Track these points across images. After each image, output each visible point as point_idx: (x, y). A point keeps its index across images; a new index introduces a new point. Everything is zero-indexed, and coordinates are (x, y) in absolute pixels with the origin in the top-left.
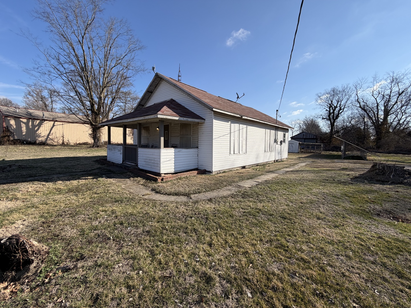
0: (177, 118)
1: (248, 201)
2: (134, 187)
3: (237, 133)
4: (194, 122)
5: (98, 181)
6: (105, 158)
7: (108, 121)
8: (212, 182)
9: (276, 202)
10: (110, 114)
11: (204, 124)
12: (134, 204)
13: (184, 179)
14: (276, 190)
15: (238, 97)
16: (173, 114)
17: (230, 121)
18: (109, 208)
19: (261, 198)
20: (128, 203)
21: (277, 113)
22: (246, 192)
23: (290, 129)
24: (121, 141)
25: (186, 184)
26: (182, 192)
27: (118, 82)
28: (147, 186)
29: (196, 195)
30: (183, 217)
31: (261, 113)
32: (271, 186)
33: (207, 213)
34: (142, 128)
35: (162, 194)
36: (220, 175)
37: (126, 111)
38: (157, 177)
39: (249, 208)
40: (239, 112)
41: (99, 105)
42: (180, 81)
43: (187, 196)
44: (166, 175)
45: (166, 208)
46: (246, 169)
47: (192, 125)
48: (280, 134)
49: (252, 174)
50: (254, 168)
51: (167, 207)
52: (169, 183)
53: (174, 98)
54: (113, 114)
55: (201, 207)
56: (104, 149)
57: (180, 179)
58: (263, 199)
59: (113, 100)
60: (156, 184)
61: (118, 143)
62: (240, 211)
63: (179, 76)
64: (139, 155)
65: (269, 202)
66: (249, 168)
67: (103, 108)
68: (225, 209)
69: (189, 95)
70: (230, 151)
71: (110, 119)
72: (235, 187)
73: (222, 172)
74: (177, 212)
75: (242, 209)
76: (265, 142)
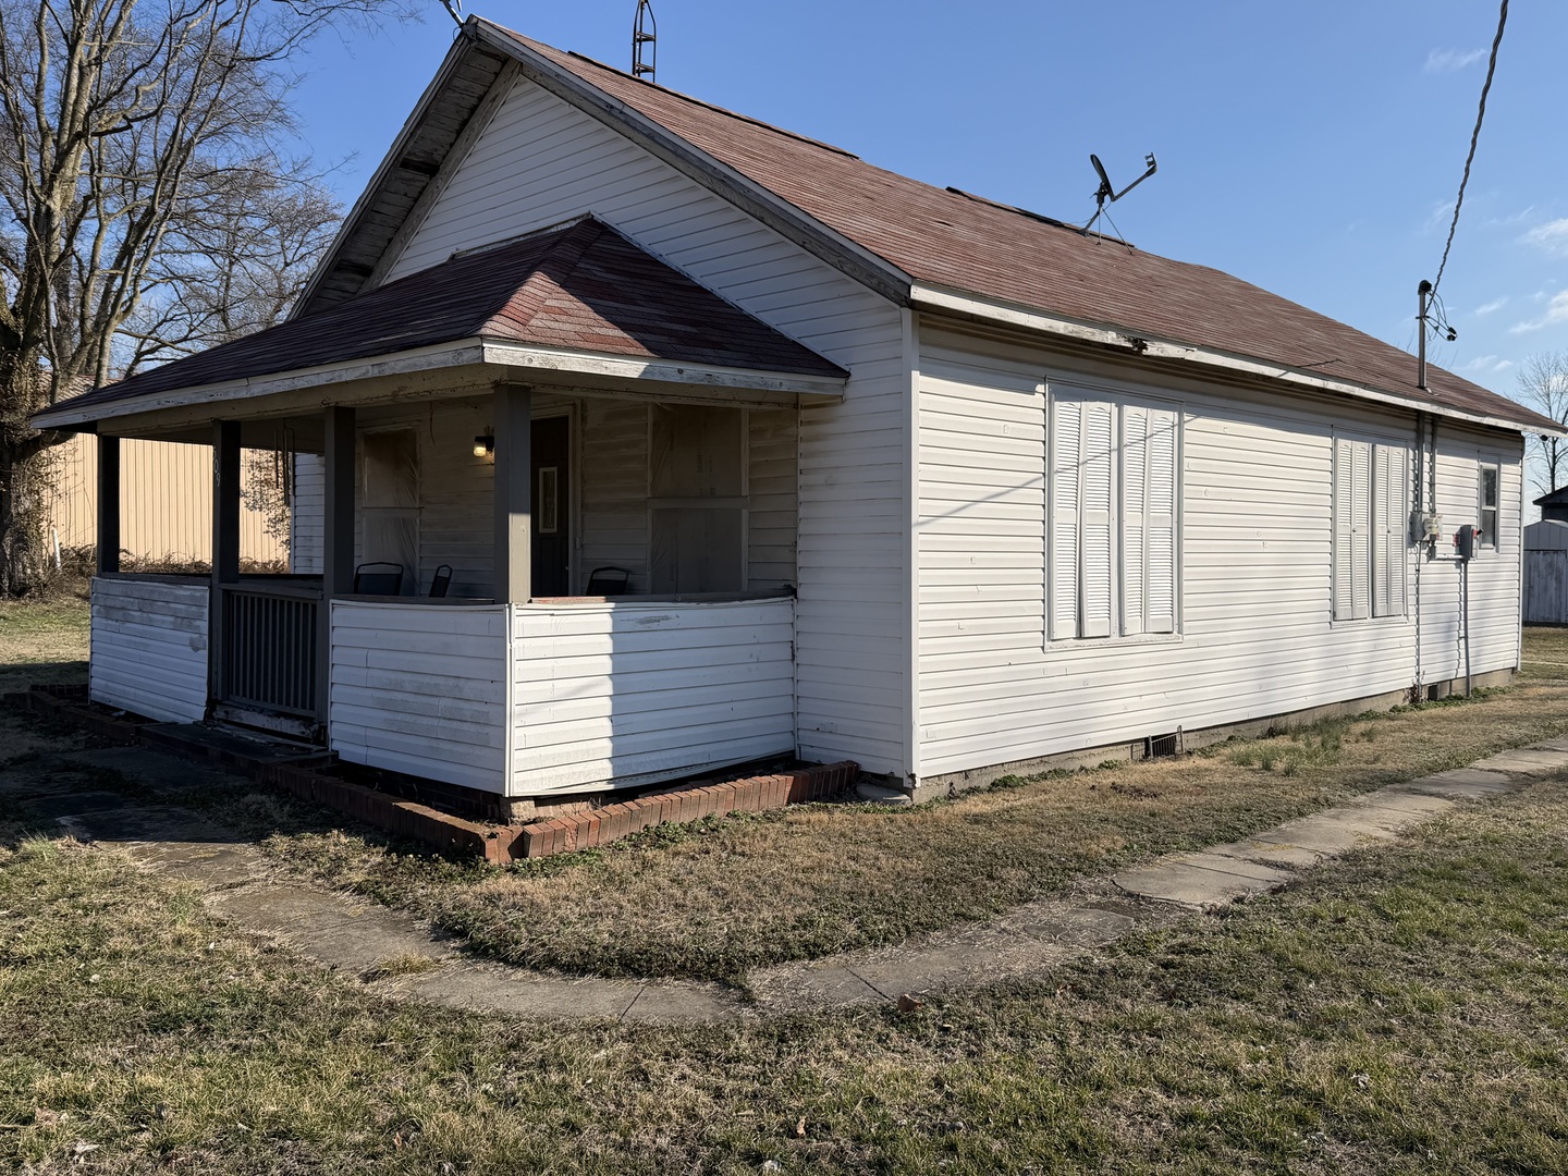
0: (631, 369)
1: (1216, 1024)
2: (299, 909)
3: (1097, 477)
4: (762, 398)
5: (26, 858)
6: (73, 680)
7: (96, 396)
8: (913, 865)
9: (1447, 1035)
10: (111, 336)
11: (841, 410)
12: (299, 1050)
13: (690, 844)
14: (1435, 934)
15: (1105, 190)
16: (603, 339)
17: (1044, 380)
18: (107, 1077)
19: (1322, 1004)
20: (256, 1041)
21: (1423, 310)
22: (1196, 952)
23: (1531, 434)
24: (199, 548)
25: (704, 881)
26: (680, 949)
27: (177, 97)
28: (397, 898)
29: (786, 973)
30: (693, 1155)
31: (1296, 310)
32: (1399, 901)
33: (883, 1127)
34: (360, 448)
35: (519, 963)
36: (975, 805)
37: (235, 314)
38: (481, 829)
39: (1225, 1081)
40: (1114, 310)
41: (30, 269)
42: (646, 77)
43: (714, 977)
44: (549, 811)
45: (555, 1078)
46: (1177, 758)
47: (745, 418)
48: (1456, 475)
49: (1237, 798)
50: (1242, 748)
51: (562, 1067)
52: (576, 873)
53: (607, 213)
54: (135, 343)
55: (834, 1076)
56: (69, 614)
57: (659, 838)
58: (1334, 1010)
59: (137, 230)
60: (470, 882)
61: (175, 560)
62: (1154, 1106)
63: (640, 39)
64: (336, 656)
65: (1388, 1031)
66: (1204, 753)
67: (63, 294)
68: (1024, 1091)
69: (721, 182)
70: (1048, 616)
71: (117, 376)
72: (1098, 906)
73: (985, 782)
74: (639, 1111)
75: (1167, 1087)
76: (1333, 542)
